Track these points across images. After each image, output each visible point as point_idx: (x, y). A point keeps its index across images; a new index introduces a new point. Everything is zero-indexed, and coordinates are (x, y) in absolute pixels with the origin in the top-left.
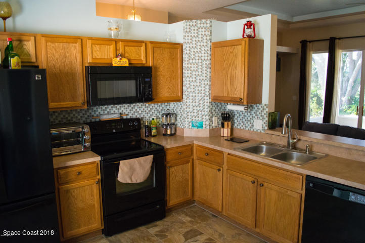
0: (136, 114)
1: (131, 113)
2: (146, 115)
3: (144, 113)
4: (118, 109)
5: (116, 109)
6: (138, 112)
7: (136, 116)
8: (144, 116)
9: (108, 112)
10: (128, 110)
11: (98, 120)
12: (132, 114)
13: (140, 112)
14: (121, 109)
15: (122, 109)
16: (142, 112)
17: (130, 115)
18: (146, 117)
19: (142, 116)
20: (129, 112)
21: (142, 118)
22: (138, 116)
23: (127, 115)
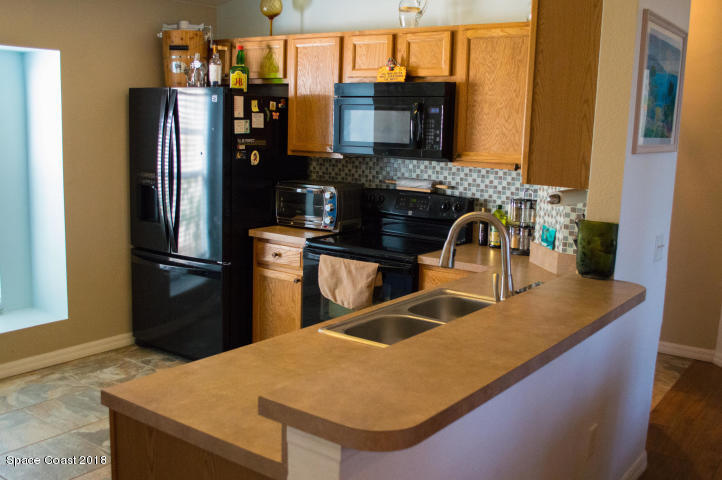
0: (474, 189)
1: (462, 185)
2: (495, 197)
3: (491, 191)
4: (437, 172)
5: (433, 173)
6: (478, 185)
7: (474, 194)
8: (490, 196)
9: (418, 175)
10: (458, 179)
11: (391, 187)
12: (465, 189)
13: (482, 187)
14: (442, 173)
15: (446, 173)
16: (486, 186)
17: (461, 189)
18: (495, 201)
19: (486, 196)
20: (457, 183)
21: (486, 201)
22: (478, 195)
23: (453, 188)
